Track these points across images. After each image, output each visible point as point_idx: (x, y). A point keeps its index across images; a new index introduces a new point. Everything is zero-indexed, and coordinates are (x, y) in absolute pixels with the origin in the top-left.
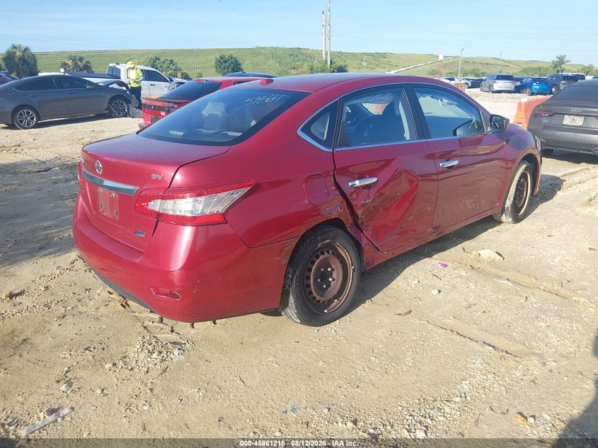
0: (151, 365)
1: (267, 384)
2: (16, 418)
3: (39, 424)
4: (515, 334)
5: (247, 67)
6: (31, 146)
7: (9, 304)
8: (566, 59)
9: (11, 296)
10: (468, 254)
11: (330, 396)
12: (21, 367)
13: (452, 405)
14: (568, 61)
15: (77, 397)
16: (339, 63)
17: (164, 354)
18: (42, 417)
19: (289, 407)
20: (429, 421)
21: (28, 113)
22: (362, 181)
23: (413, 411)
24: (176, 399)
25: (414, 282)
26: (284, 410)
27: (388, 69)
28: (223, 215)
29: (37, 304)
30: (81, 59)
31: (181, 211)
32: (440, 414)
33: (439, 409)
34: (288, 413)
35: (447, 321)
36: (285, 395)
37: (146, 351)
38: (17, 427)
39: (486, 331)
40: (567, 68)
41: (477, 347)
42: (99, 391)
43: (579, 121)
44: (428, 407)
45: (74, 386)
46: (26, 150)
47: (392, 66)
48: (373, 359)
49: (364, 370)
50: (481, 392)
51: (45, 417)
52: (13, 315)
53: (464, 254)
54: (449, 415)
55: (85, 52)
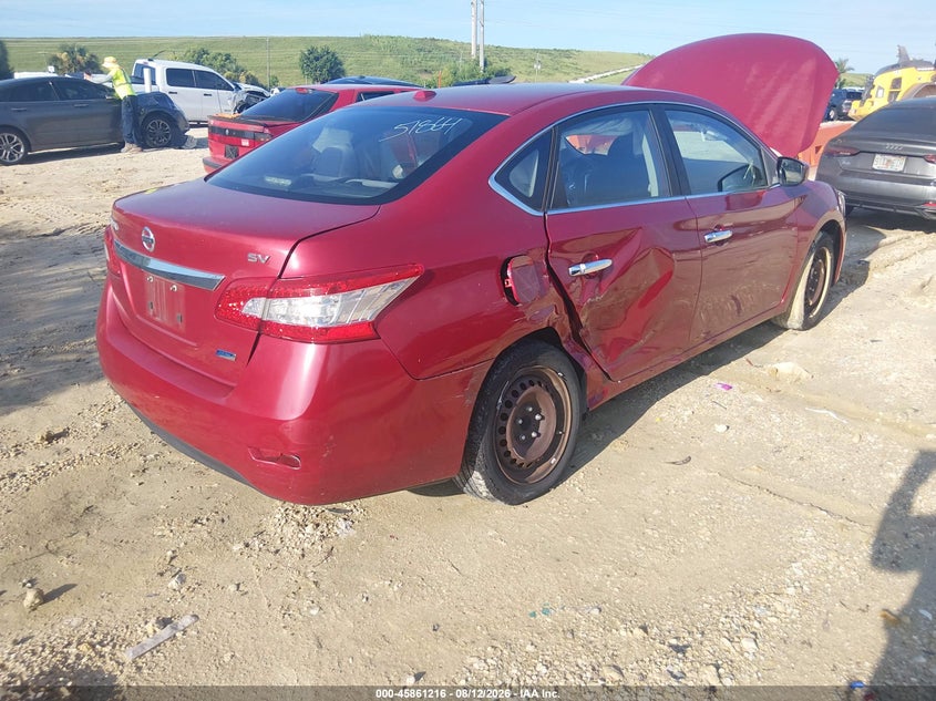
0: (306, 544)
1: (494, 571)
2: (108, 634)
3: (149, 642)
4: (854, 491)
5: (351, 68)
6: (21, 193)
7: (49, 451)
8: (847, 66)
9: (50, 438)
10: (760, 370)
11: (596, 589)
12: (94, 552)
13: (785, 601)
14: (849, 69)
15: (198, 598)
16: (498, 65)
17: (323, 526)
18: (150, 631)
19: (538, 608)
20: (756, 624)
21: (11, 139)
22: (590, 265)
23: (728, 610)
24: (360, 596)
25: (686, 413)
26: (530, 611)
27: (574, 76)
28: (374, 325)
29: (96, 450)
30: (82, 52)
31: (298, 319)
32: (769, 613)
33: (768, 607)
34: (538, 616)
35: (748, 472)
36: (526, 589)
37: (294, 523)
38: (114, 647)
39: (811, 487)
40: (848, 79)
41: (802, 511)
42: (232, 588)
43: (898, 164)
44: (748, 603)
45: (189, 580)
46: (15, 200)
47: (580, 72)
48: (649, 532)
49: (639, 549)
50: (823, 578)
51: (155, 631)
52: (60, 469)
53: (753, 369)
54: (783, 615)
55: (85, 40)
